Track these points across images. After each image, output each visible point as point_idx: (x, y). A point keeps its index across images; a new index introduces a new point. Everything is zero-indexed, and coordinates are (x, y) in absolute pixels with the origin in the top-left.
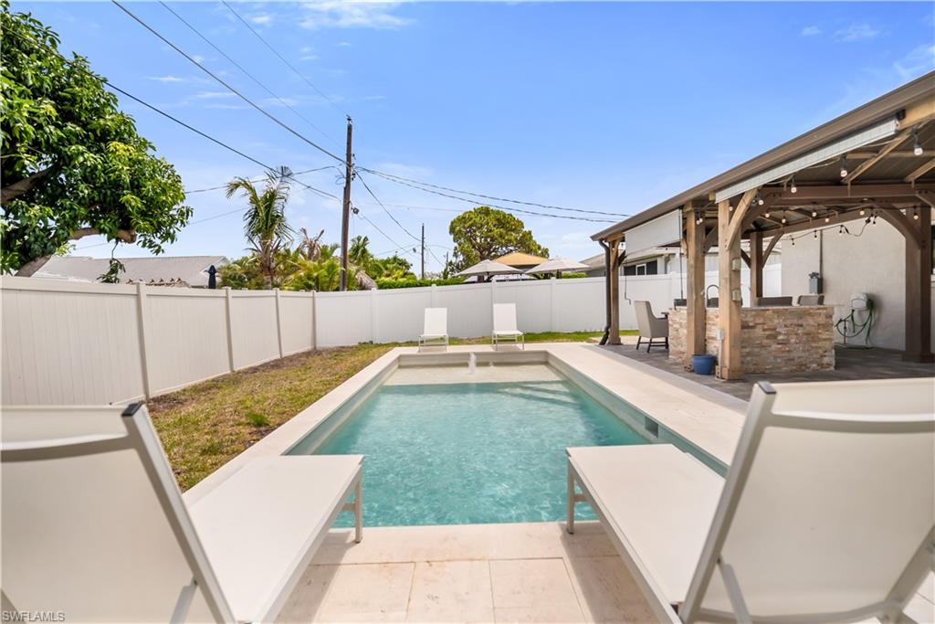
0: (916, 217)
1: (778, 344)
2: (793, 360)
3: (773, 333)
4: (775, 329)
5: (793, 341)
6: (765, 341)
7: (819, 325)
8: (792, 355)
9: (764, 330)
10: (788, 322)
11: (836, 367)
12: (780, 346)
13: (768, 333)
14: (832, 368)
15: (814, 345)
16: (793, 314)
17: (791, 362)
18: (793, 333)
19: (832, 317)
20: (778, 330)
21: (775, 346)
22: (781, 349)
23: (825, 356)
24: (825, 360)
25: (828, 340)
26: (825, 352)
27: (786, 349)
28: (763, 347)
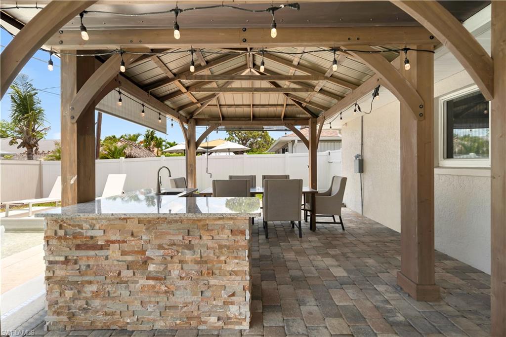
0: (407, 67)
1: (148, 279)
2: (175, 307)
3: (139, 258)
4: (143, 252)
5: (175, 273)
6: (126, 274)
7: (221, 247)
8: (173, 300)
9: (124, 253)
10: (165, 241)
11: (251, 324)
12: (151, 282)
13: (129, 258)
14: (246, 326)
15: (213, 282)
16: (174, 226)
17: (171, 313)
18: (176, 259)
19: (247, 232)
20: (148, 254)
21: (143, 282)
22: (154, 287)
23: (232, 303)
24: (233, 310)
25: (236, 273)
26: (233, 295)
27: (163, 288)
28: (122, 282)
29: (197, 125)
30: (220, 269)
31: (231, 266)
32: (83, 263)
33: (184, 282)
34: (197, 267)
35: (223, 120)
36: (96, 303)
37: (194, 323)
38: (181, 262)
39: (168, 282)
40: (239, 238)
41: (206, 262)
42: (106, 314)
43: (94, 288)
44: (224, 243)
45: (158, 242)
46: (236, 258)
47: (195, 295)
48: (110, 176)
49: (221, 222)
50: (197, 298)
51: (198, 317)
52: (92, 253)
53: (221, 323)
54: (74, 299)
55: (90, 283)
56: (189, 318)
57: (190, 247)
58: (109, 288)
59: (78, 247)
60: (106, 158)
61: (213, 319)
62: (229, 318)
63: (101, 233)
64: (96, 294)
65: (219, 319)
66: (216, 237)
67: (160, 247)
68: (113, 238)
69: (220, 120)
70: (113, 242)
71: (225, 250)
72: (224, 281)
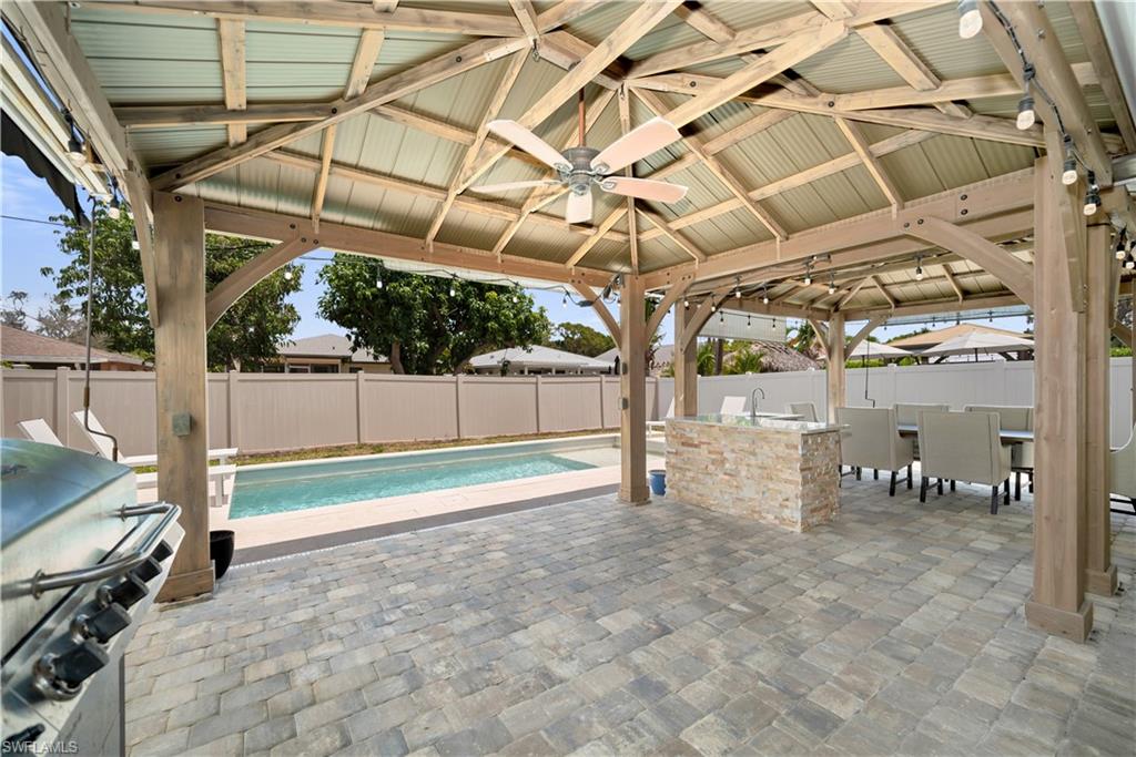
1: (725, 474)
2: (743, 500)
3: (720, 458)
4: (722, 453)
5: (743, 473)
6: (711, 468)
7: (778, 457)
8: (741, 495)
9: (710, 452)
11: (803, 529)
12: (727, 477)
13: (713, 456)
14: (798, 529)
15: (771, 485)
16: (743, 436)
17: (740, 503)
18: (744, 463)
19: (800, 447)
20: (725, 455)
21: (721, 476)
22: (728, 481)
23: (787, 507)
24: (786, 513)
25: (791, 482)
26: (787, 500)
27: (735, 484)
28: (708, 474)
29: (846, 320)
30: (777, 475)
31: (786, 475)
32: (685, 456)
33: (750, 481)
34: (759, 471)
35: (896, 307)
36: (693, 486)
37: (756, 516)
38: (748, 465)
39: (738, 479)
40: (792, 451)
41: (765, 468)
42: (699, 495)
43: (691, 474)
44: (780, 455)
45: (731, 447)
46: (789, 468)
47: (758, 493)
48: (727, 398)
49: (778, 436)
50: (759, 496)
51: (760, 512)
52: (691, 449)
53: (777, 522)
54: (680, 480)
55: (689, 470)
56: (754, 512)
57: (754, 454)
58: (700, 476)
59: (683, 444)
60: (732, 373)
61: (771, 517)
62: (784, 520)
63: (696, 435)
64: (693, 479)
65: (776, 518)
66: (775, 449)
67: (733, 451)
68: (703, 440)
69: (890, 307)
70: (704, 443)
71: (781, 460)
72: (781, 487)
